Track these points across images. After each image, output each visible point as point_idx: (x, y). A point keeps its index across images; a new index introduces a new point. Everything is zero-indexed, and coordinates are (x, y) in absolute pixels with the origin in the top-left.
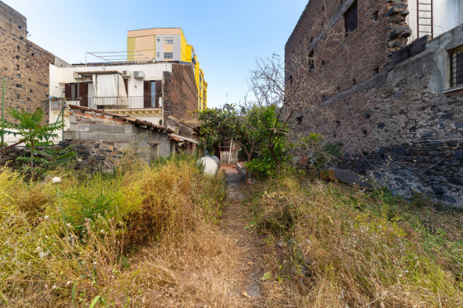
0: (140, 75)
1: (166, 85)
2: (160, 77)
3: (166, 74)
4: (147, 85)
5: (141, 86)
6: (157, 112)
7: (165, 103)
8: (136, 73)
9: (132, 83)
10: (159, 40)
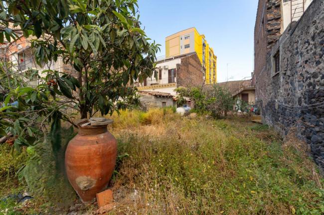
0: (166, 67)
1: (177, 71)
2: (175, 67)
3: (178, 65)
4: (170, 71)
5: (167, 72)
6: (174, 85)
7: (177, 80)
8: (165, 67)
9: (163, 72)
10: (181, 39)
